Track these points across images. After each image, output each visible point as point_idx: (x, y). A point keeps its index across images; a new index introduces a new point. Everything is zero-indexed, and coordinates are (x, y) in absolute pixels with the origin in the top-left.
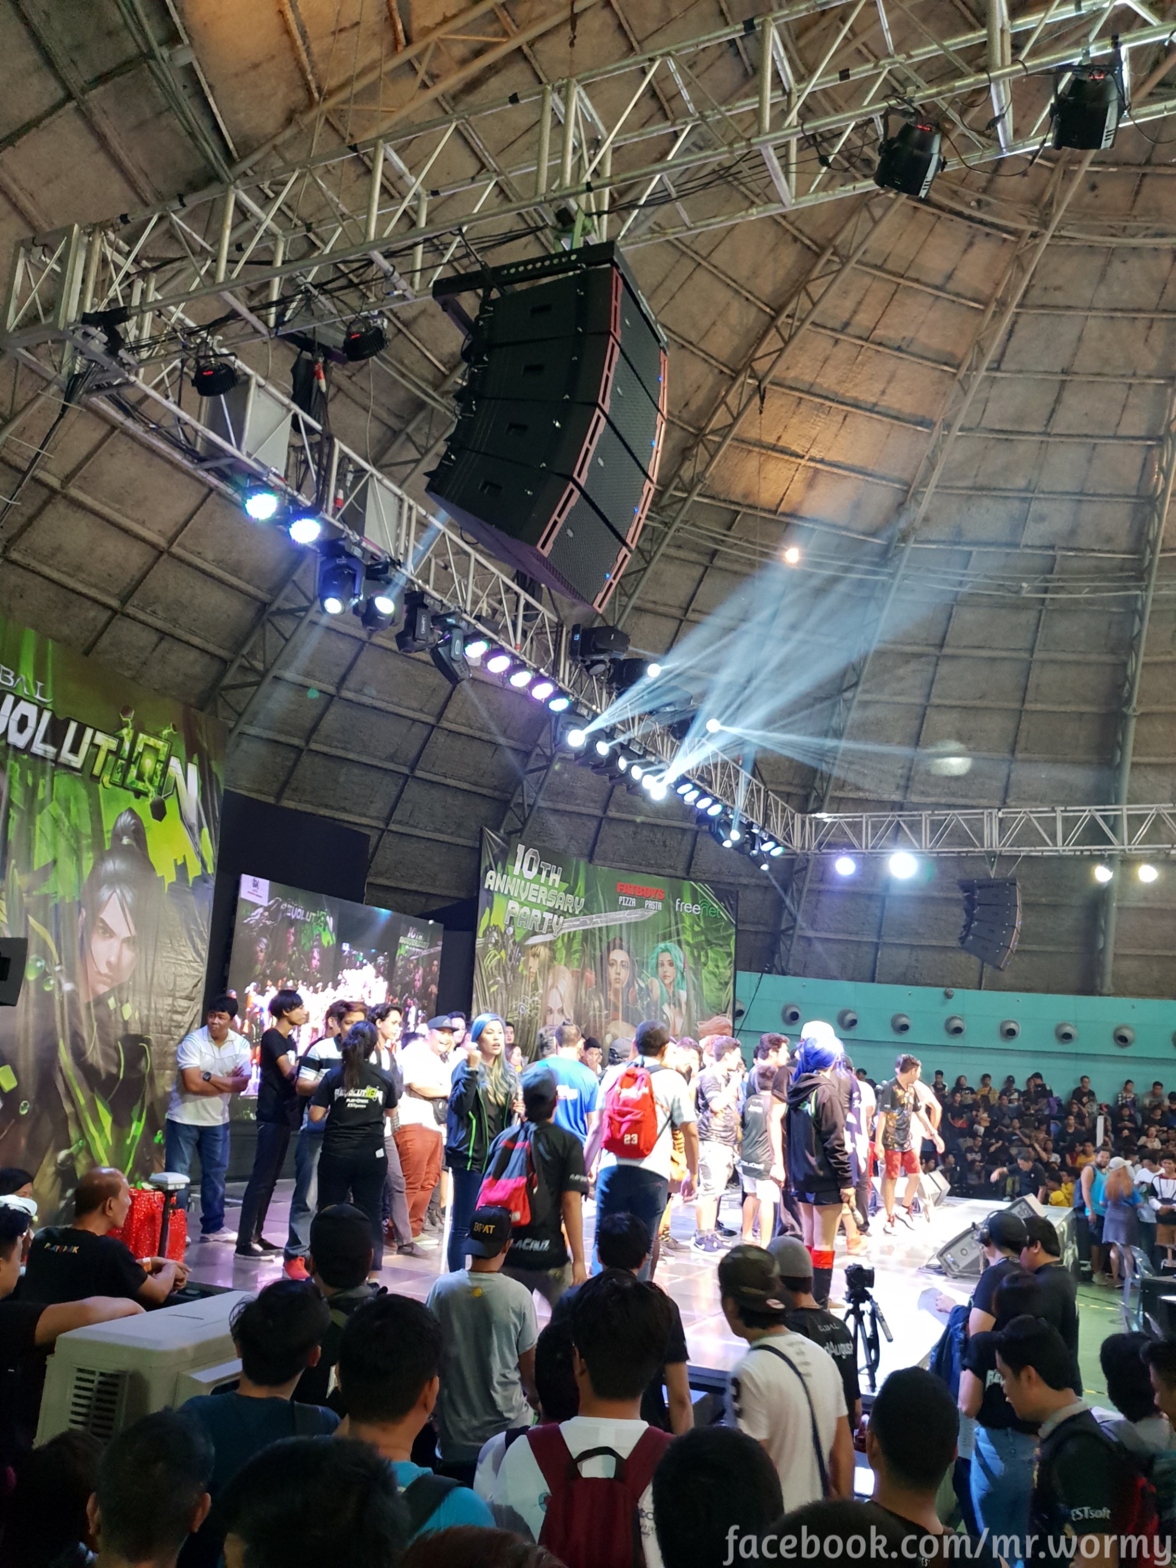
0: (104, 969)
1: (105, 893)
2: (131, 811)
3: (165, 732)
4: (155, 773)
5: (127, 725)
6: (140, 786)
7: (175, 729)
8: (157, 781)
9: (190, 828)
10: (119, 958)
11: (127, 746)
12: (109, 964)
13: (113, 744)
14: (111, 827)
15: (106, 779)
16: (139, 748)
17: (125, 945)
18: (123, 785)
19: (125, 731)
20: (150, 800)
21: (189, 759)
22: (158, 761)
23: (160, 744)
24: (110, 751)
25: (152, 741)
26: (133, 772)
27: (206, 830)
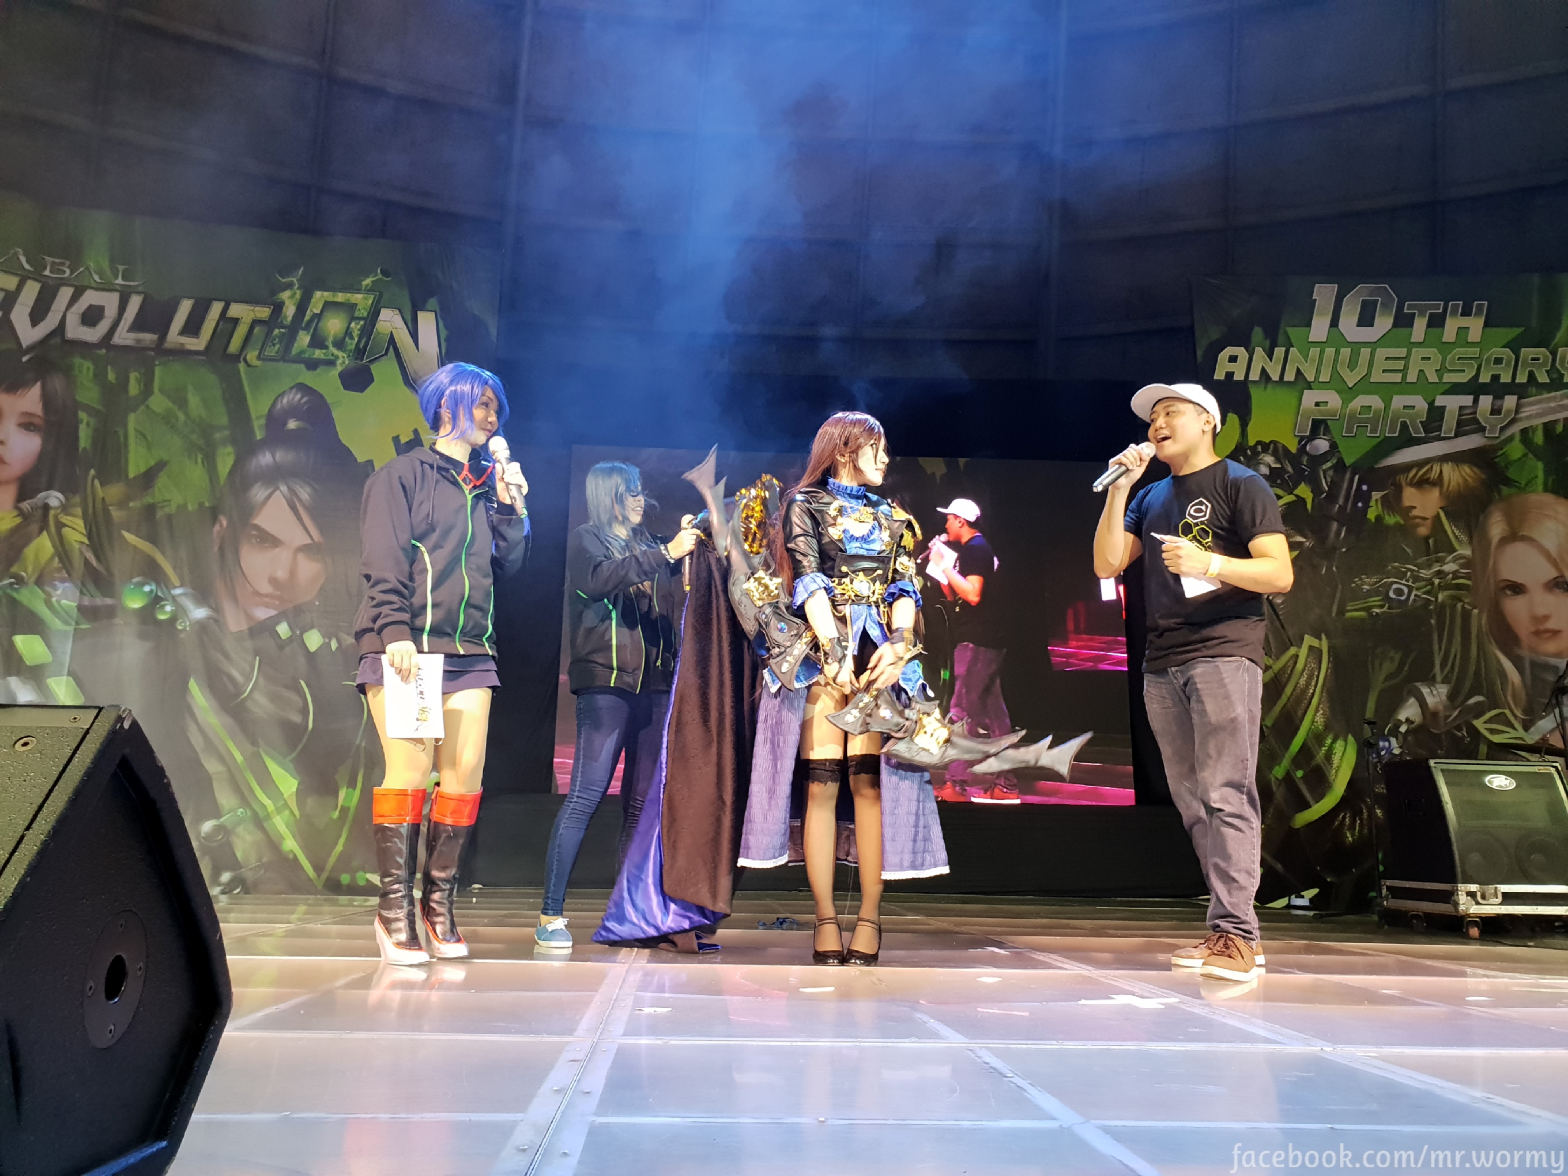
0: (265, 588)
1: (258, 493)
10: (293, 573)
12: (273, 581)
14: (265, 411)
17: (301, 557)
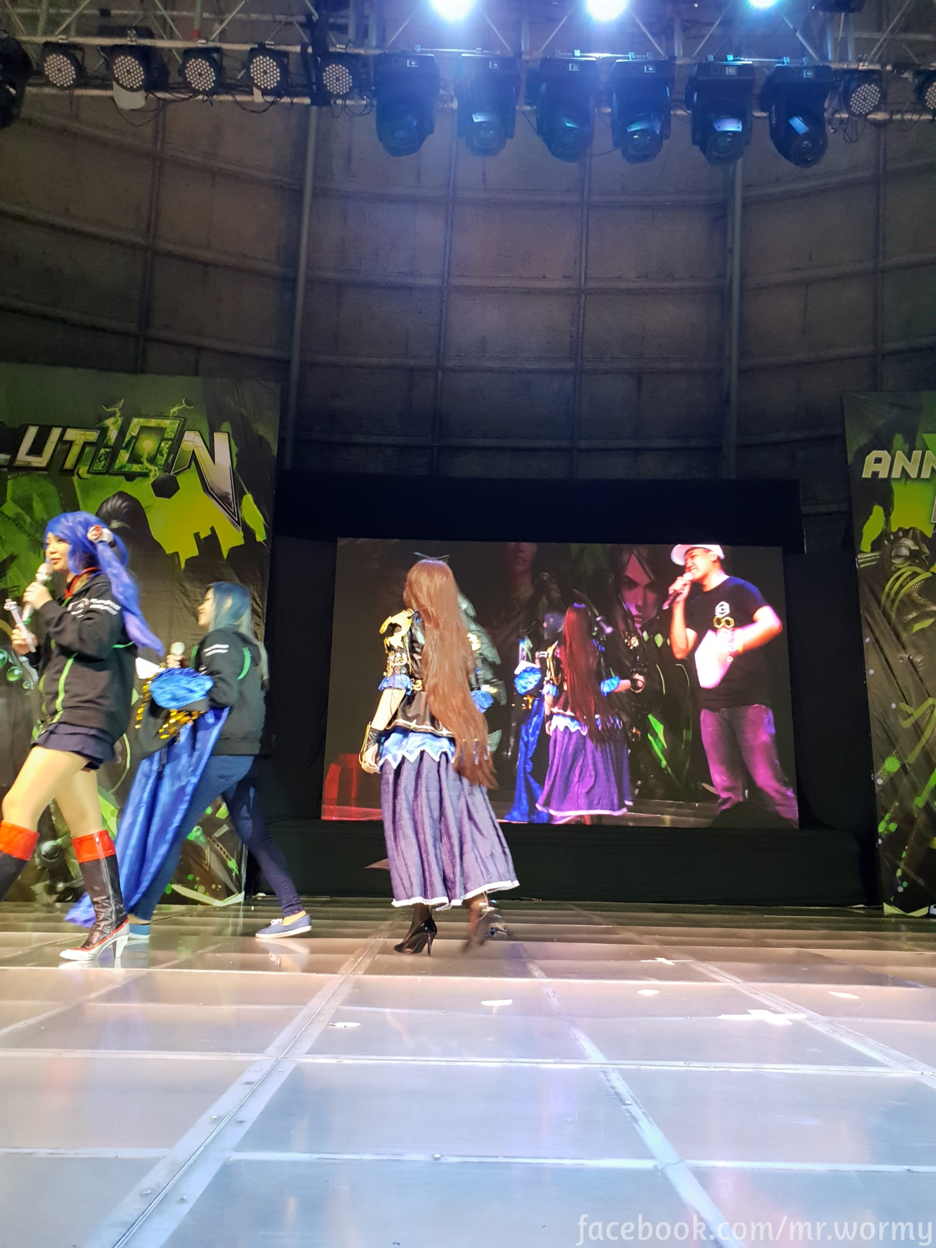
2: (122, 495)
3: (175, 410)
4: (159, 451)
5: (113, 414)
6: (136, 468)
7: (188, 403)
8: (161, 460)
9: (222, 499)
11: (113, 434)
13: (92, 436)
15: (83, 470)
16: (133, 431)
18: (108, 471)
19: (109, 422)
20: (152, 479)
21: (214, 429)
22: (163, 439)
23: (166, 423)
24: (86, 444)
25: (153, 423)
26: (124, 456)
27: (248, 498)
